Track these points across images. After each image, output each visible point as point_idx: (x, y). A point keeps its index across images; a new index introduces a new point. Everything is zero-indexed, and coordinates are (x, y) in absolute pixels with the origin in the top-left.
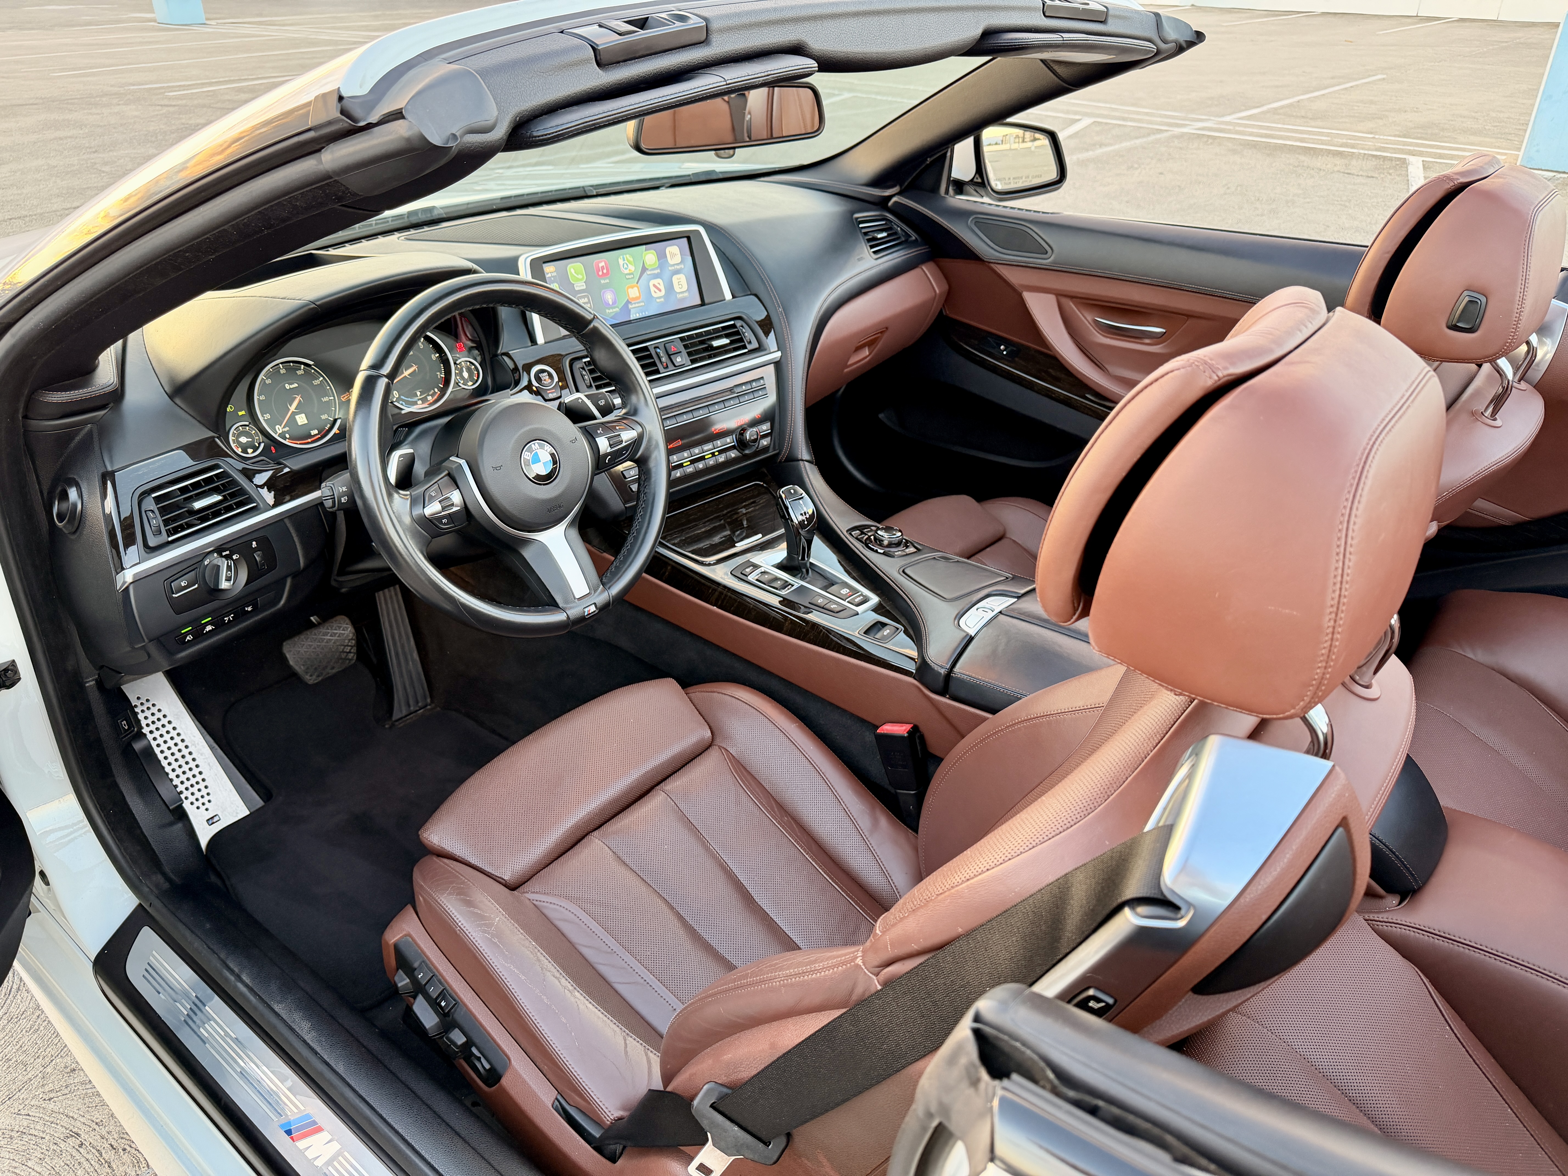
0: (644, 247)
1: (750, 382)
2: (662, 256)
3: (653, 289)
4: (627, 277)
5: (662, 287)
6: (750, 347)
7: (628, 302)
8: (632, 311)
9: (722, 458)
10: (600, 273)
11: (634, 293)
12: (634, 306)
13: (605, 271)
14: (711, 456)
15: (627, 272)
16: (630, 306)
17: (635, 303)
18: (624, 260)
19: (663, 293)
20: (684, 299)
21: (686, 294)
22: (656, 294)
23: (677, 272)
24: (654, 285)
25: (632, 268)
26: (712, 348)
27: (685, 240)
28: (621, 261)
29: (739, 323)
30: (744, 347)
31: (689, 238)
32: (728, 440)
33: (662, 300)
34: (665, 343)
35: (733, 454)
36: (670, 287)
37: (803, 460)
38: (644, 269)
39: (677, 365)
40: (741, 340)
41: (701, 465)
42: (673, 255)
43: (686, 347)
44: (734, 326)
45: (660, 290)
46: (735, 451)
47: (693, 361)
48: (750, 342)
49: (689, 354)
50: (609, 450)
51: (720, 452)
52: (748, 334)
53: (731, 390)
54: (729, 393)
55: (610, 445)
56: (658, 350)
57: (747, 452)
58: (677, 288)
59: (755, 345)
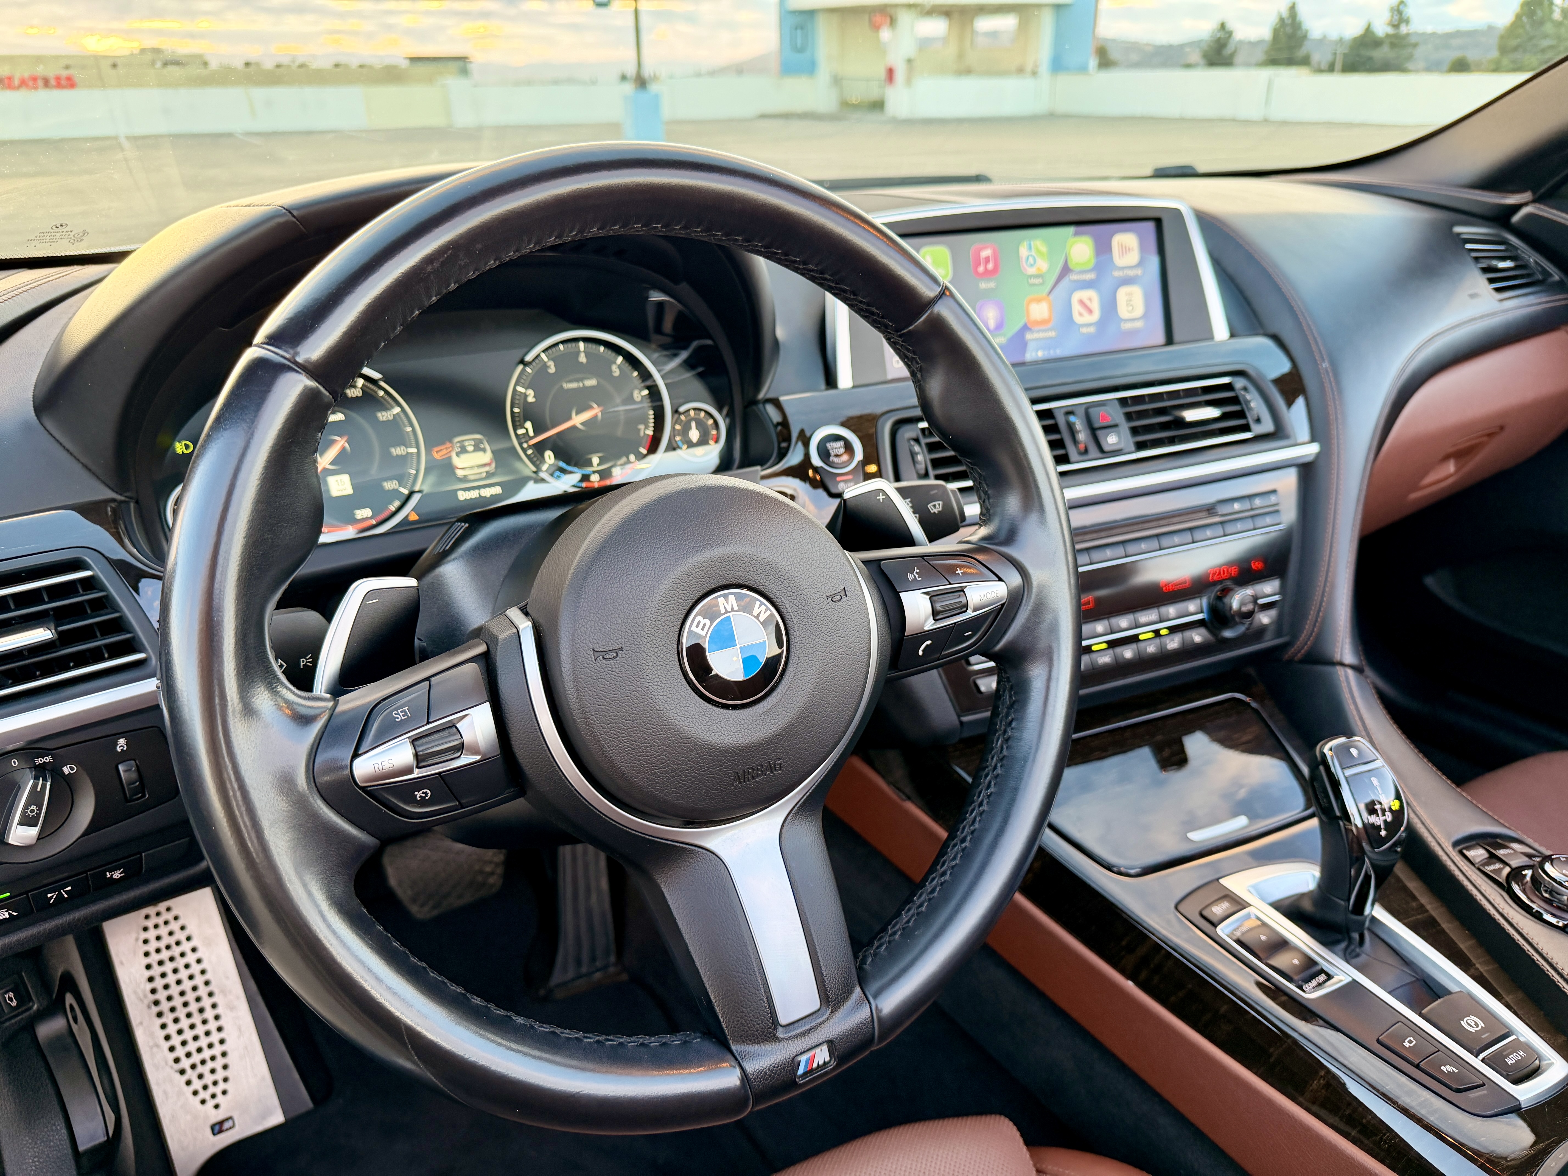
0: (1071, 230)
1: (1250, 497)
2: (1103, 249)
3: (1076, 308)
4: (1032, 281)
5: (1095, 306)
6: (1257, 430)
7: (1026, 328)
8: (1031, 346)
9: (1173, 643)
10: (981, 269)
11: (1040, 311)
12: (1036, 335)
13: (990, 266)
14: (1151, 635)
15: (1032, 271)
16: (1028, 336)
17: (1039, 331)
18: (1030, 248)
19: (1096, 316)
20: (1133, 333)
21: (1139, 324)
22: (1081, 317)
23: (1128, 281)
24: (1081, 302)
25: (1043, 265)
26: (1181, 423)
27: (1150, 226)
28: (1023, 251)
29: (1239, 383)
30: (1246, 428)
31: (1158, 222)
32: (1192, 606)
33: (1092, 330)
34: (1088, 407)
35: (1197, 637)
36: (1110, 307)
37: (1342, 664)
38: (1066, 270)
39: (1106, 448)
40: (1241, 414)
41: (1128, 653)
42: (1125, 250)
43: (1129, 416)
44: (1229, 387)
45: (1090, 311)
46: (1203, 631)
47: (1141, 446)
48: (1258, 420)
49: (1135, 431)
50: (930, 625)
51: (1173, 630)
52: (1255, 404)
53: (1210, 509)
54: (1204, 514)
55: (935, 613)
56: (1072, 419)
57: (1228, 634)
58: (1123, 311)
59: (1267, 426)
